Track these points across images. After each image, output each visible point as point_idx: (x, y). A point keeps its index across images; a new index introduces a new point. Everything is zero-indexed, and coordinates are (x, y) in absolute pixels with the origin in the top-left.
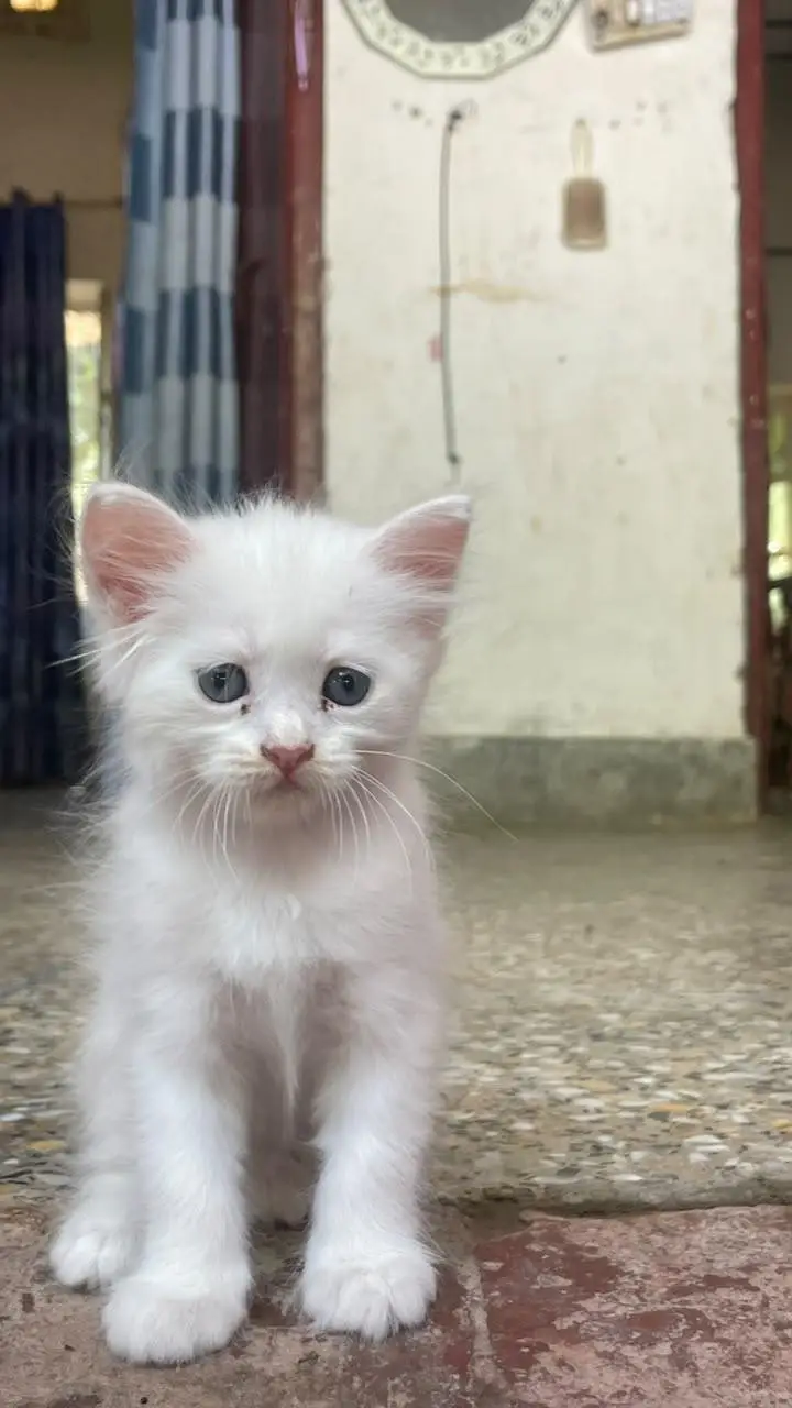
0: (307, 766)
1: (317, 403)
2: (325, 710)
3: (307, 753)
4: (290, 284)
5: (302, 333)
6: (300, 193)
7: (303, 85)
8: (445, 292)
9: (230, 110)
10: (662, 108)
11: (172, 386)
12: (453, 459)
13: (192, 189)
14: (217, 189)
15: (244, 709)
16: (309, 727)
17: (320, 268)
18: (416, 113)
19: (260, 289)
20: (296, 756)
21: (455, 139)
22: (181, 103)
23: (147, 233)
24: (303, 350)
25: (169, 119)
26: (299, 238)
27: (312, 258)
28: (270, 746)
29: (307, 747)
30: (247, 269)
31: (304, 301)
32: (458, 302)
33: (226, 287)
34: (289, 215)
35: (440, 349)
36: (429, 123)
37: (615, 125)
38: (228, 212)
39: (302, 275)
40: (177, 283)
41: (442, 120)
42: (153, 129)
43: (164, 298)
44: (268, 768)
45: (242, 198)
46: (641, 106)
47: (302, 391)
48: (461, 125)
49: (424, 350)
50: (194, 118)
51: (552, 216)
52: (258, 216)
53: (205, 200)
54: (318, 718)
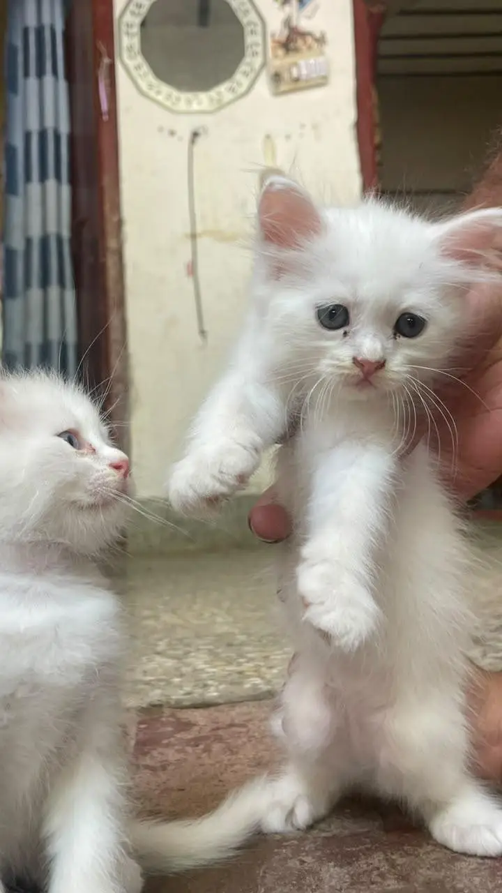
1: (121, 302)
2: (396, 339)
3: (381, 364)
4: (103, 233)
5: (111, 262)
6: (107, 180)
7: (105, 118)
8: (194, 236)
9: (64, 129)
10: (315, 127)
11: (35, 293)
12: (203, 332)
13: (43, 177)
14: (58, 176)
15: (345, 334)
16: (384, 349)
17: (120, 224)
18: (172, 133)
19: (86, 235)
20: (374, 367)
21: (196, 149)
22: (34, 126)
23: (17, 203)
24: (112, 272)
25: (27, 136)
26: (107, 207)
27: (115, 218)
28: (360, 358)
29: (382, 361)
30: (78, 224)
31: (112, 243)
32: (202, 242)
33: (66, 233)
34: (101, 190)
35: (192, 269)
36: (180, 139)
37: (288, 137)
38: (66, 190)
39: (110, 228)
40: (36, 233)
41: (187, 136)
42: (18, 142)
43: (28, 242)
44: (356, 371)
45: (73, 181)
46: (303, 126)
47: (112, 295)
48: (200, 140)
49: (183, 271)
50: (43, 135)
52: (83, 192)
53: (51, 183)
54: (390, 344)
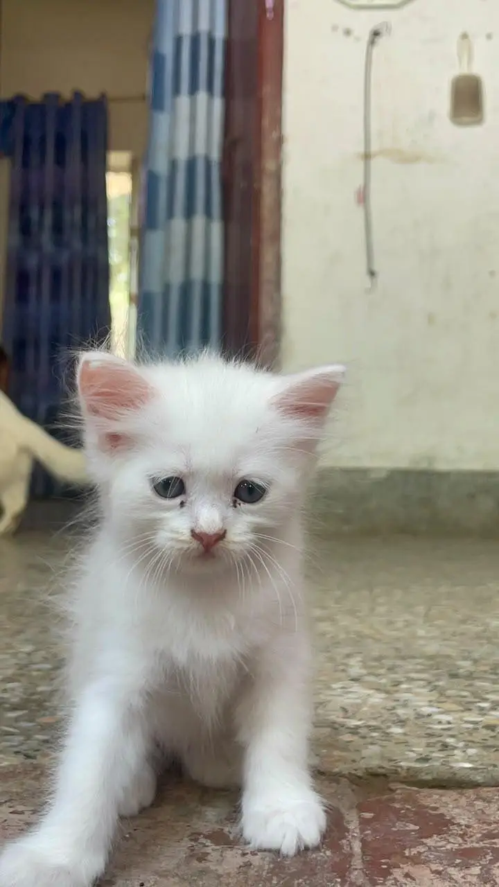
0: (221, 544)
1: (277, 236)
2: (235, 507)
3: (221, 536)
4: (259, 154)
5: (267, 188)
6: (267, 89)
7: (269, 15)
8: (367, 157)
9: (220, 34)
11: (178, 224)
12: (372, 273)
13: (193, 89)
14: (210, 88)
15: (182, 504)
16: (224, 519)
17: (280, 141)
18: (348, 32)
19: (239, 157)
20: (214, 539)
21: (376, 51)
22: (186, 29)
23: (163, 120)
24: (267, 200)
25: (178, 41)
26: (266, 122)
27: (275, 135)
28: (197, 531)
29: (222, 532)
30: (230, 143)
31: (269, 165)
32: (376, 164)
33: (216, 155)
34: (259, 103)
35: (363, 197)
36: (358, 39)
37: (489, 36)
38: (218, 103)
39: (268, 146)
40: (182, 154)
41: (366, 37)
42: (167, 48)
43: (173, 164)
44: (195, 544)
45: (227, 94)
47: (267, 227)
48: (381, 41)
49: (351, 197)
50: (195, 40)
51: (444, 102)
52: (238, 105)
53: (202, 96)
54: (230, 512)
